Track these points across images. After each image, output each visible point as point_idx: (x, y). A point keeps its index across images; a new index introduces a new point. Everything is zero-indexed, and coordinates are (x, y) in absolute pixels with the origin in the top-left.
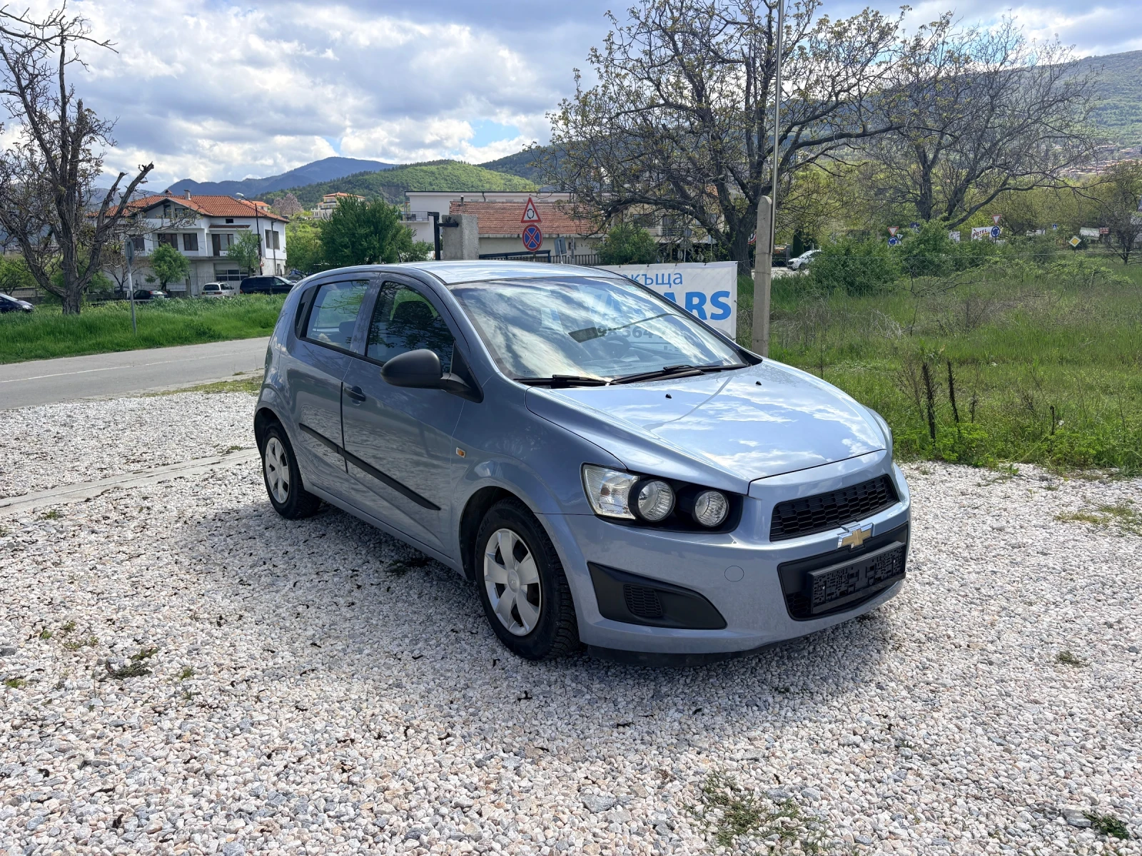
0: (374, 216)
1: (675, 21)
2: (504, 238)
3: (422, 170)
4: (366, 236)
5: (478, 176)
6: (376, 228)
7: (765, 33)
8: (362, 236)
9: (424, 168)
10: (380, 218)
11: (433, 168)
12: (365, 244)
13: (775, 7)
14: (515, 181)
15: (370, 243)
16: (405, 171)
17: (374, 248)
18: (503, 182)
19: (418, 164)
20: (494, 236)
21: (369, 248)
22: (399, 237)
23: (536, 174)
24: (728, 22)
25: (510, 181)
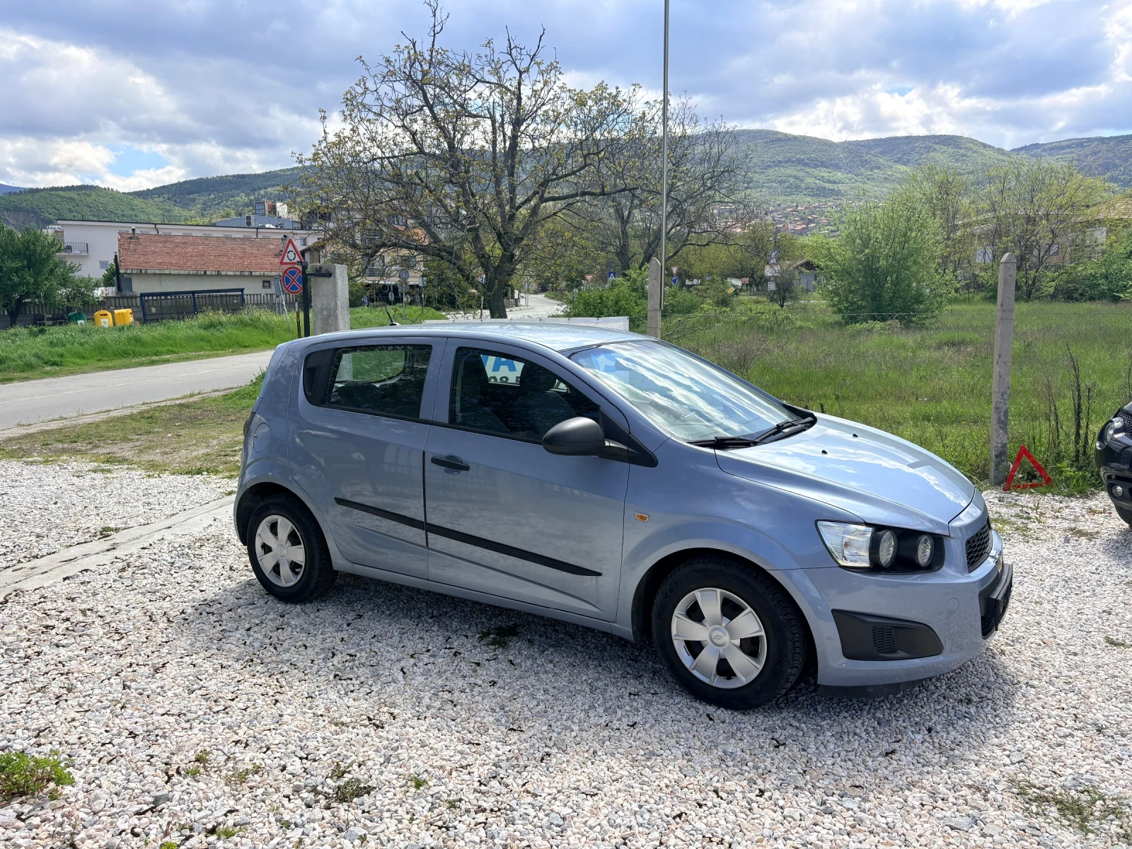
0: (27, 248)
1: (425, 74)
2: (188, 275)
3: (59, 196)
4: (17, 271)
5: (129, 203)
6: (29, 262)
7: (514, 93)
8: (11, 270)
9: (62, 193)
10: (35, 251)
11: (73, 194)
12: (16, 279)
13: (525, 72)
14: (176, 213)
15: (22, 278)
16: (37, 196)
17: (28, 284)
18: (160, 212)
19: (53, 189)
20: (177, 272)
21: (21, 284)
22: (59, 271)
23: (199, 206)
24: (478, 81)
25: (169, 211)
